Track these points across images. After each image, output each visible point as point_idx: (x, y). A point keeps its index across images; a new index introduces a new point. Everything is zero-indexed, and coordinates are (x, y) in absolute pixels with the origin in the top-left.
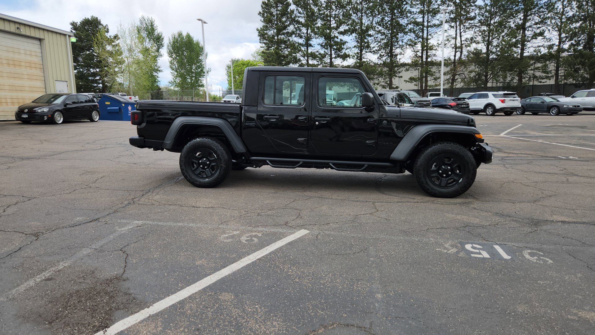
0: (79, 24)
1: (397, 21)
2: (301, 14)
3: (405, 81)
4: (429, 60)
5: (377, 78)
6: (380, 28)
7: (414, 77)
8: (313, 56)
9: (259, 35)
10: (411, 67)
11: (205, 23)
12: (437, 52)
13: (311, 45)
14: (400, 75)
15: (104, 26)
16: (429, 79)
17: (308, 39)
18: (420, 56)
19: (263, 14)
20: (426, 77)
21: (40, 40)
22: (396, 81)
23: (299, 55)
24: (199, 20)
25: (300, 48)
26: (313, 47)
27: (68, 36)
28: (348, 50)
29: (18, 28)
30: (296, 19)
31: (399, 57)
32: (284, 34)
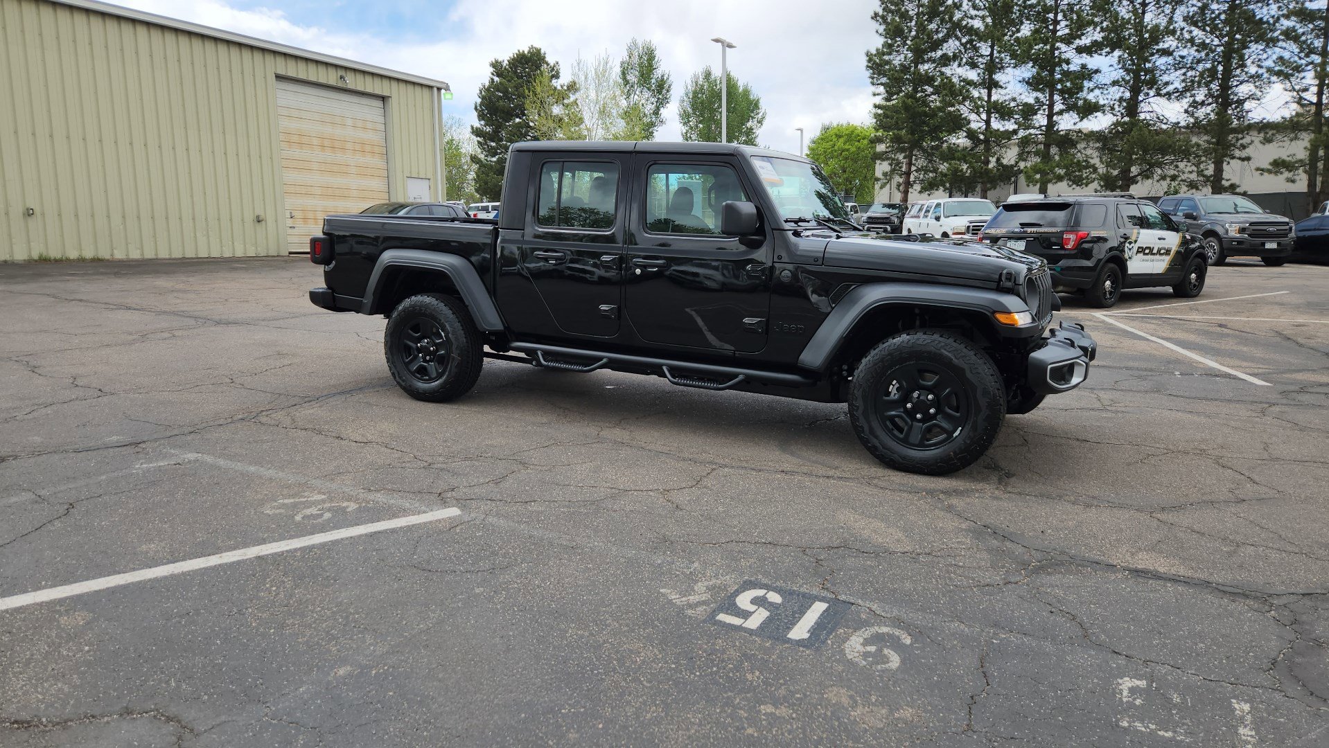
0: (505, 63)
1: (1245, 12)
2: (978, 10)
3: (1258, 169)
5: (1172, 163)
6: (1196, 32)
7: (1288, 159)
8: (1003, 111)
9: (868, 66)
10: (1278, 132)
11: (730, 46)
13: (996, 85)
14: (1244, 154)
15: (552, 64)
17: (993, 69)
18: (1312, 103)
19: (883, 17)
21: (383, 99)
22: (1232, 171)
23: (963, 110)
24: (717, 41)
25: (968, 91)
27: (435, 89)
28: (1097, 92)
29: (341, 77)
30: (964, 23)
31: (1247, 106)
32: (931, 60)
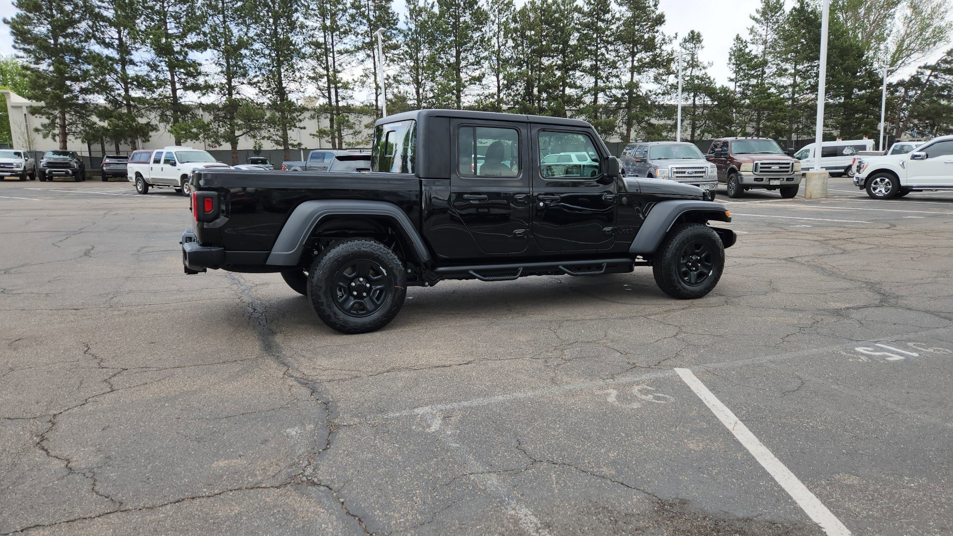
4: (341, 104)
7: (323, 129)
9: (11, 32)
10: (318, 113)
12: (354, 92)
13: (132, 62)
14: (302, 125)
16: (344, 133)
17: (123, 49)
20: (339, 131)
23: (110, 79)
25: (111, 65)
26: (137, 66)
30: (96, 11)
32: (69, 35)
